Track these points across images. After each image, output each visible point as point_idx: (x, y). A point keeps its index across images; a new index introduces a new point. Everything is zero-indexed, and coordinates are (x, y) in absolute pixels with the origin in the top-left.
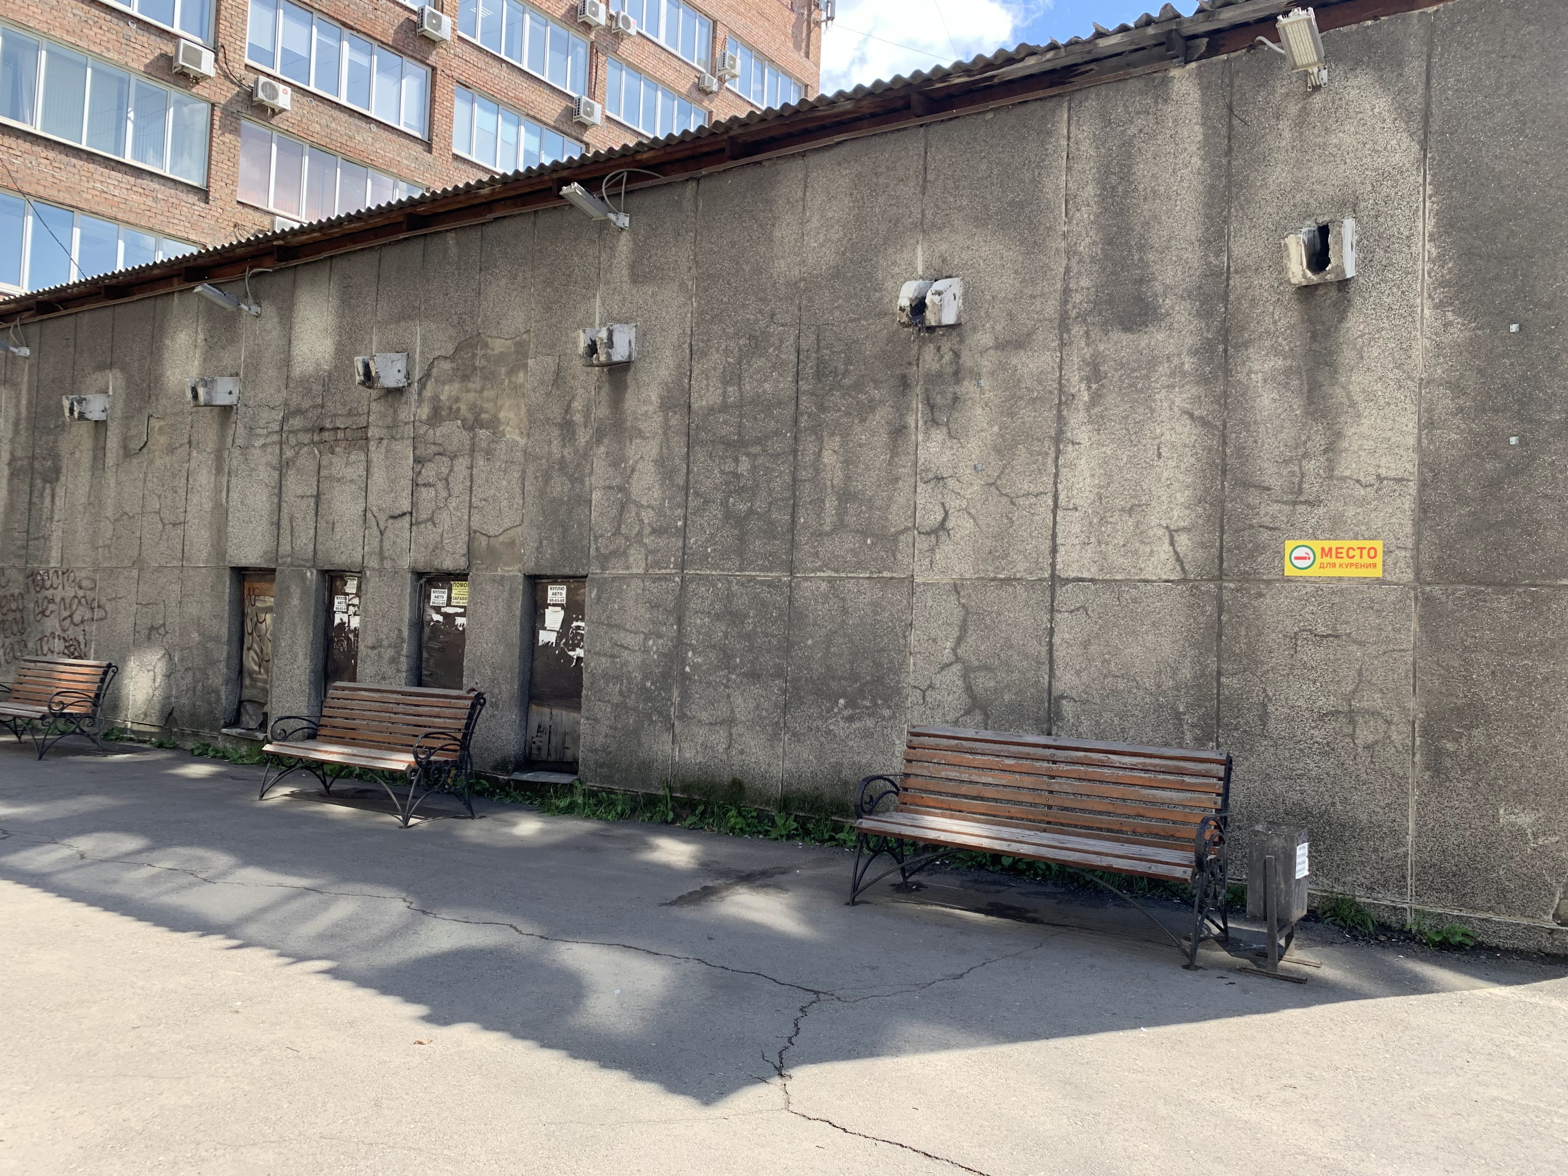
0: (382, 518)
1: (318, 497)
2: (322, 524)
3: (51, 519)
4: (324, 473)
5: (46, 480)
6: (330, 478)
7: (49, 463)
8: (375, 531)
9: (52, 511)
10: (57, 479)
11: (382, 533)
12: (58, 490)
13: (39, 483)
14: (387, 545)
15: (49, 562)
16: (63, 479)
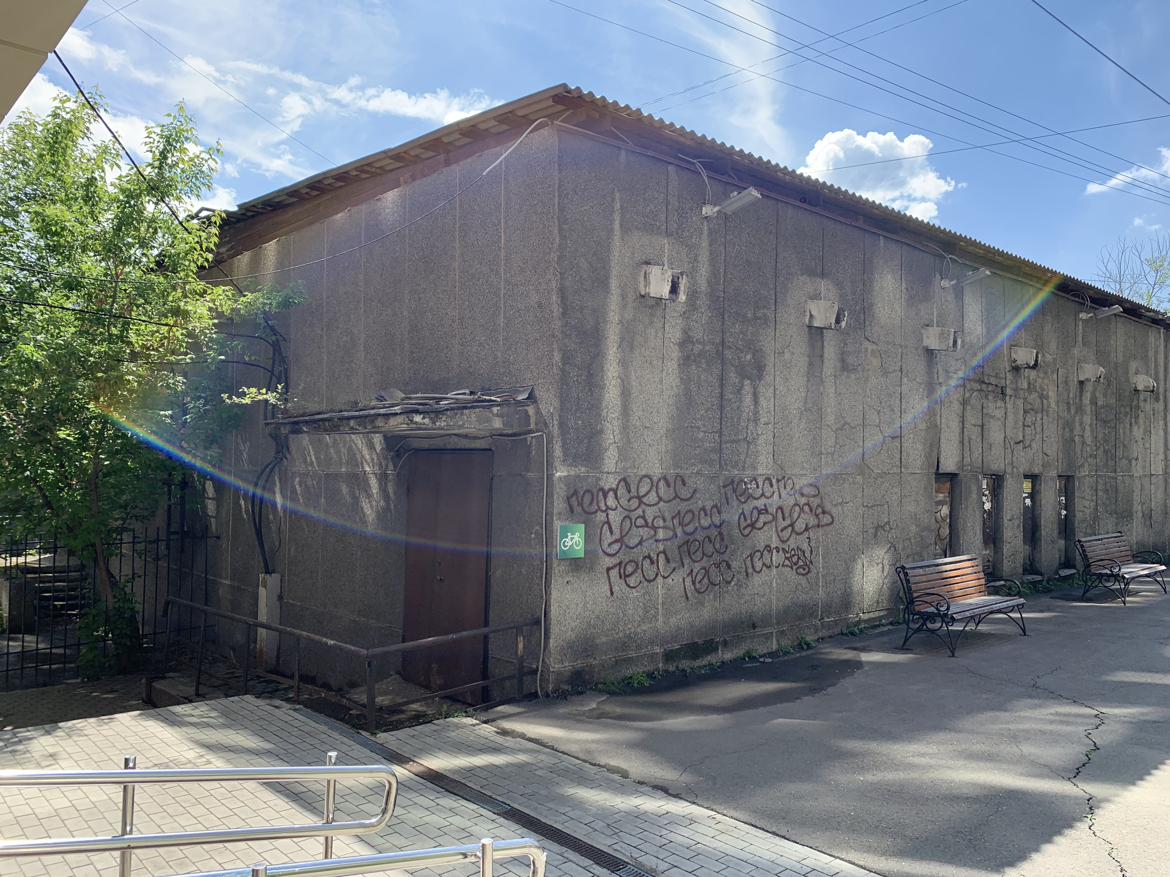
0: (1012, 443)
1: (982, 426)
2: (985, 445)
3: (756, 420)
4: (985, 411)
5: (743, 375)
6: (987, 414)
7: (749, 357)
8: (1009, 451)
9: (756, 413)
10: (760, 377)
11: (1012, 452)
12: (761, 389)
13: (733, 377)
14: (1014, 459)
15: (755, 468)
16: (768, 379)
